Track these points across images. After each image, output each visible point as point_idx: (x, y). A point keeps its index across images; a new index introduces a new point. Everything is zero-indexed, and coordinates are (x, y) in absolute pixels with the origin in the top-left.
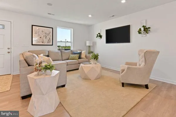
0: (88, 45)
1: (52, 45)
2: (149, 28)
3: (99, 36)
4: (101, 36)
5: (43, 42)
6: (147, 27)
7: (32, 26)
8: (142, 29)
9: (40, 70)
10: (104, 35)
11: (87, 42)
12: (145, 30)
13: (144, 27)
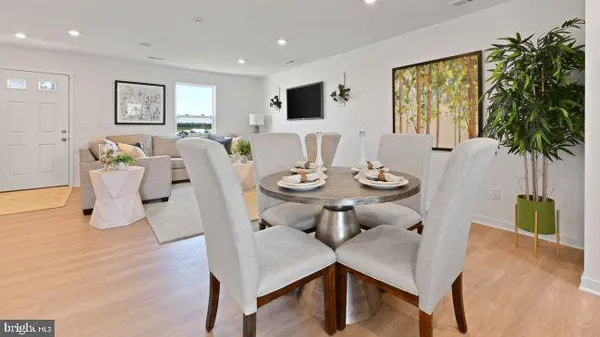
1: (164, 124)
2: (349, 90)
3: (275, 103)
4: (278, 104)
5: (141, 118)
6: (346, 88)
7: (116, 82)
8: (338, 93)
9: (109, 163)
10: (284, 100)
11: (252, 117)
12: (343, 93)
13: (341, 87)
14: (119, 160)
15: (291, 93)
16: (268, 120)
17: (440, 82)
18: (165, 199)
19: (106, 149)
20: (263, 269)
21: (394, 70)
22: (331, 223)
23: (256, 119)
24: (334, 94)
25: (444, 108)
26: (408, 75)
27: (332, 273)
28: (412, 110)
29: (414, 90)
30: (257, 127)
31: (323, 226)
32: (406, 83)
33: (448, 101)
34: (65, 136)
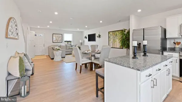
0: (80, 42)
1: (62, 42)
4: (86, 38)
7: (53, 34)
9: (56, 50)
10: (87, 37)
11: (80, 40)
12: (99, 36)
13: (99, 35)
14: (58, 50)
15: (89, 35)
16: (84, 41)
17: (116, 35)
18: (64, 57)
19: (56, 47)
20: (82, 61)
21: (109, 32)
22: (92, 58)
23: (81, 41)
24: (97, 36)
25: (117, 40)
26: (111, 33)
27: (91, 63)
28: (112, 40)
29: (112, 36)
30: (81, 43)
31: (91, 59)
32: (111, 35)
33: (118, 39)
34: (44, 45)
